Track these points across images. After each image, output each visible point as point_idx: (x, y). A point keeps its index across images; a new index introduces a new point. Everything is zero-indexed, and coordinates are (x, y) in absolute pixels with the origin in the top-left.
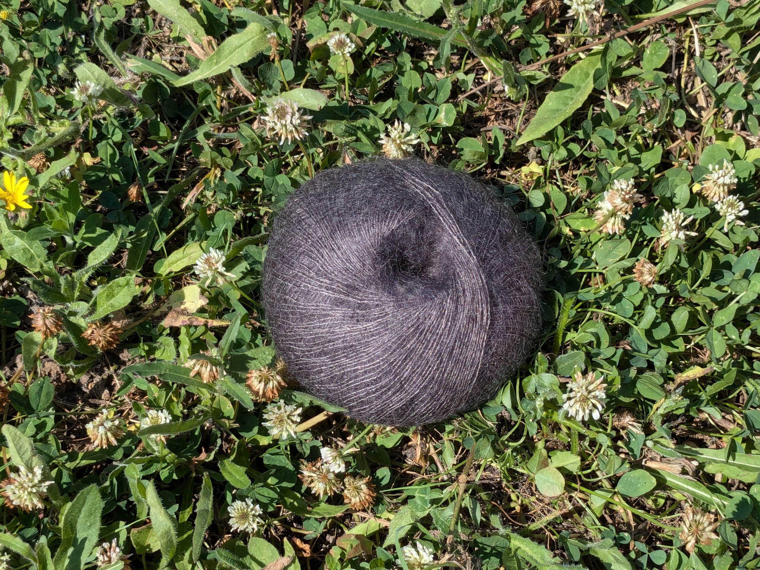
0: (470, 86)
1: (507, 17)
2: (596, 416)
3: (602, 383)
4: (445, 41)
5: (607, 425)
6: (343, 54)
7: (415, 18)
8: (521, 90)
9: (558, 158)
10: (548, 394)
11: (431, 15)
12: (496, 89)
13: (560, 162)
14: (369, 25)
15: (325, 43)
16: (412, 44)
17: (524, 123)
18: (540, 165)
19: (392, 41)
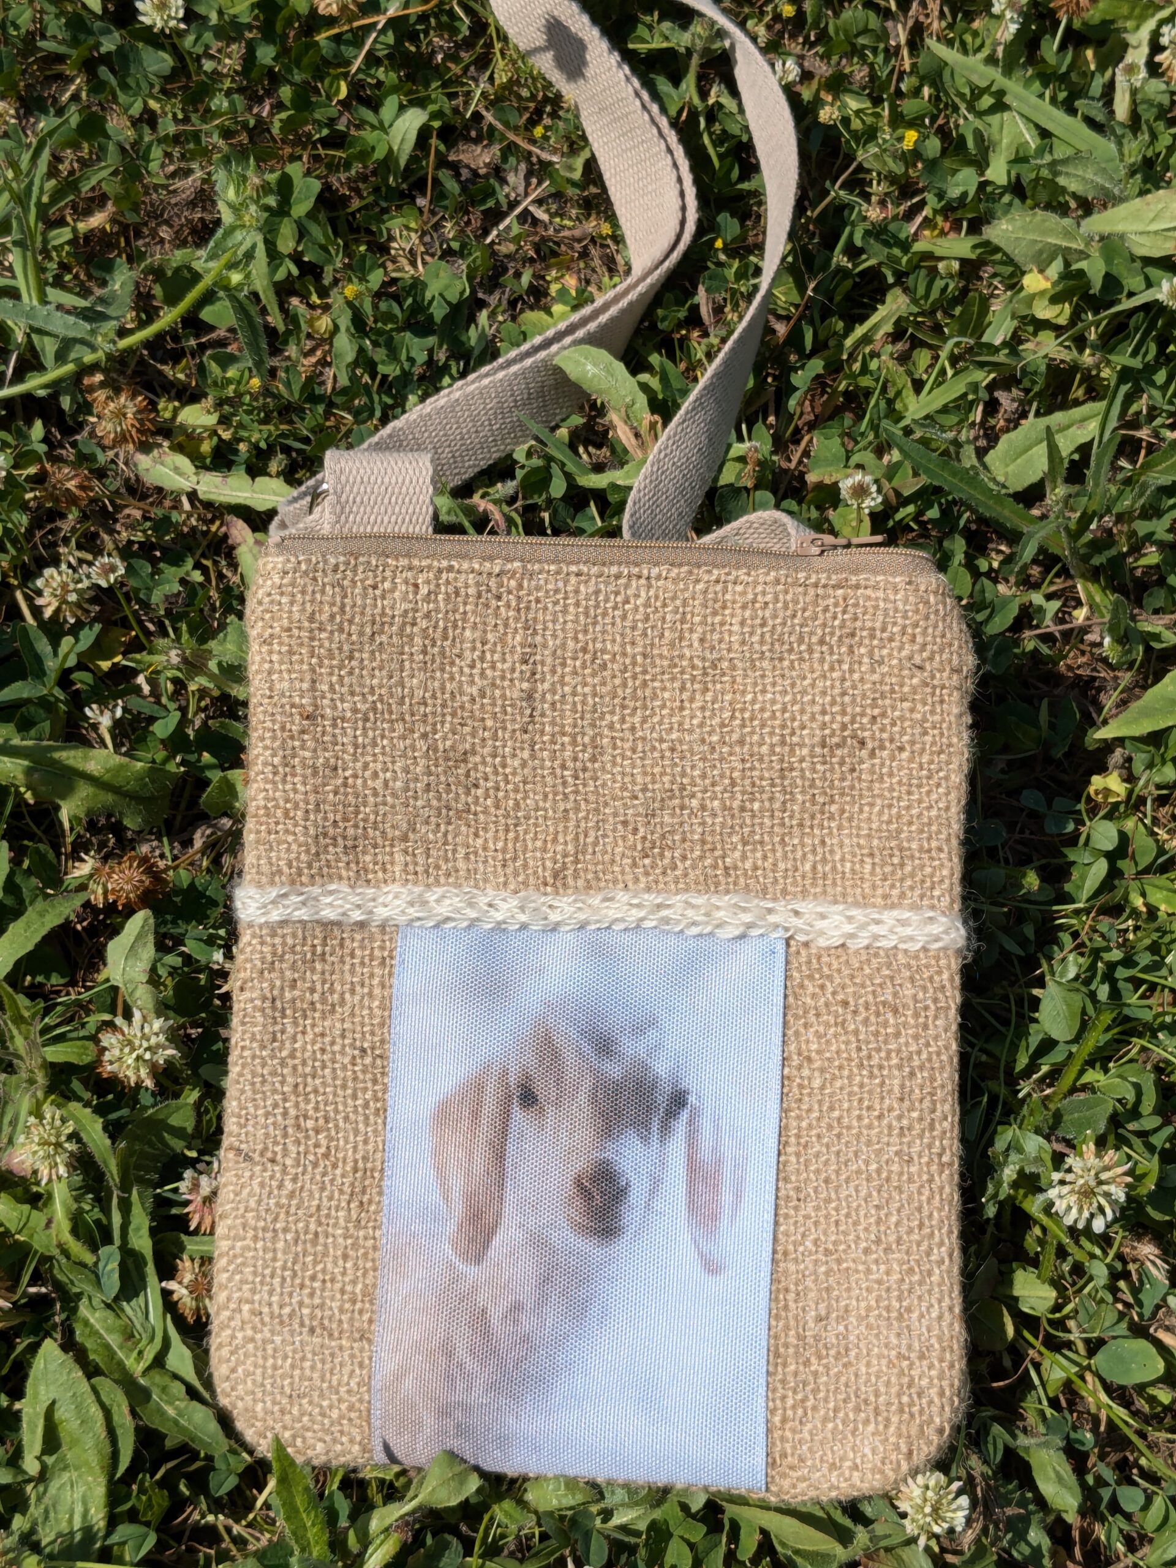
0: (1048, 621)
1: (1142, 527)
2: (1099, 1226)
3: (1126, 1174)
4: (1031, 535)
5: (1111, 1246)
6: (859, 508)
7: (991, 485)
8: (1130, 651)
9: (1157, 779)
10: (1030, 1163)
11: (1019, 488)
12: (1090, 637)
13: (1159, 787)
14: (916, 474)
15: (836, 484)
16: (974, 527)
17: (1118, 706)
18: (1125, 781)
19: (944, 512)
